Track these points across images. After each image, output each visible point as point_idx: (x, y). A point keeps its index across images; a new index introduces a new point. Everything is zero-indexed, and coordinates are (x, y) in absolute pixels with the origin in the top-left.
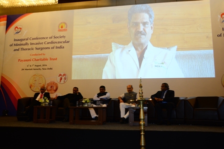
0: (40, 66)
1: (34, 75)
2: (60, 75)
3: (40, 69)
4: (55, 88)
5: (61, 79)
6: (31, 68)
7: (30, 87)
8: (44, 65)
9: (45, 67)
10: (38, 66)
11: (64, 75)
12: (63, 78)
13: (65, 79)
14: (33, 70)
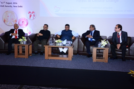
0: (11, 3)
1: (6, 12)
2: (30, 12)
3: (11, 6)
4: (26, 23)
5: (31, 16)
6: (2, 5)
7: (4, 22)
8: (14, 3)
9: (15, 5)
10: (9, 3)
11: (33, 12)
12: (32, 15)
13: (34, 16)
14: (5, 7)
